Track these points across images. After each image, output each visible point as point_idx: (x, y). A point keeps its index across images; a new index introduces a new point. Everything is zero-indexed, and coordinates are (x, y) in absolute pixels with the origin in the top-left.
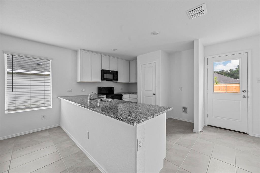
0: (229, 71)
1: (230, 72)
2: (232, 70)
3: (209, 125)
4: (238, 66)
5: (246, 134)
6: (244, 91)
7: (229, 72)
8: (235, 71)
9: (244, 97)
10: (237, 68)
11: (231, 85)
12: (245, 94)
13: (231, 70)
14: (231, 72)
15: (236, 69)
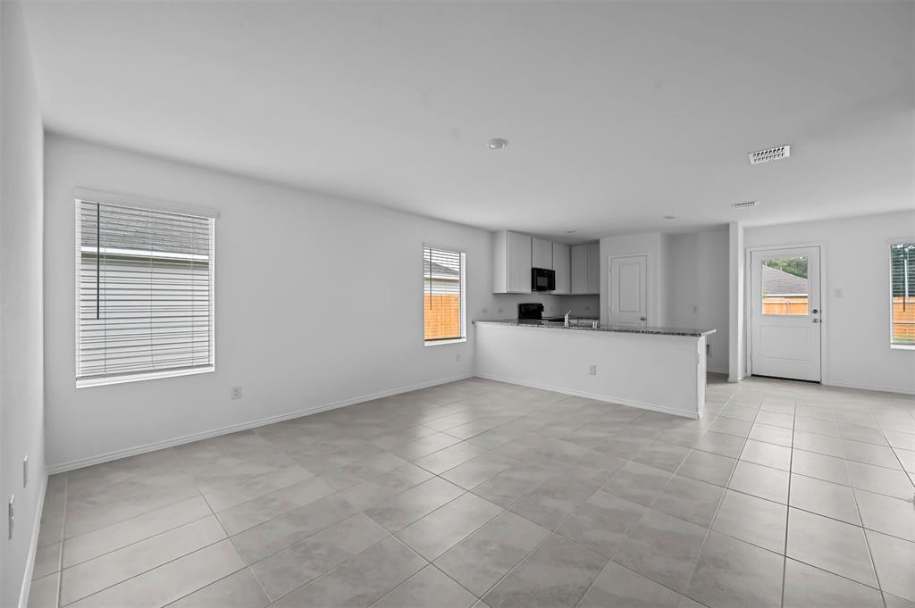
3: (753, 375)
5: (818, 383)
6: (815, 311)
9: (815, 321)
12: (817, 316)
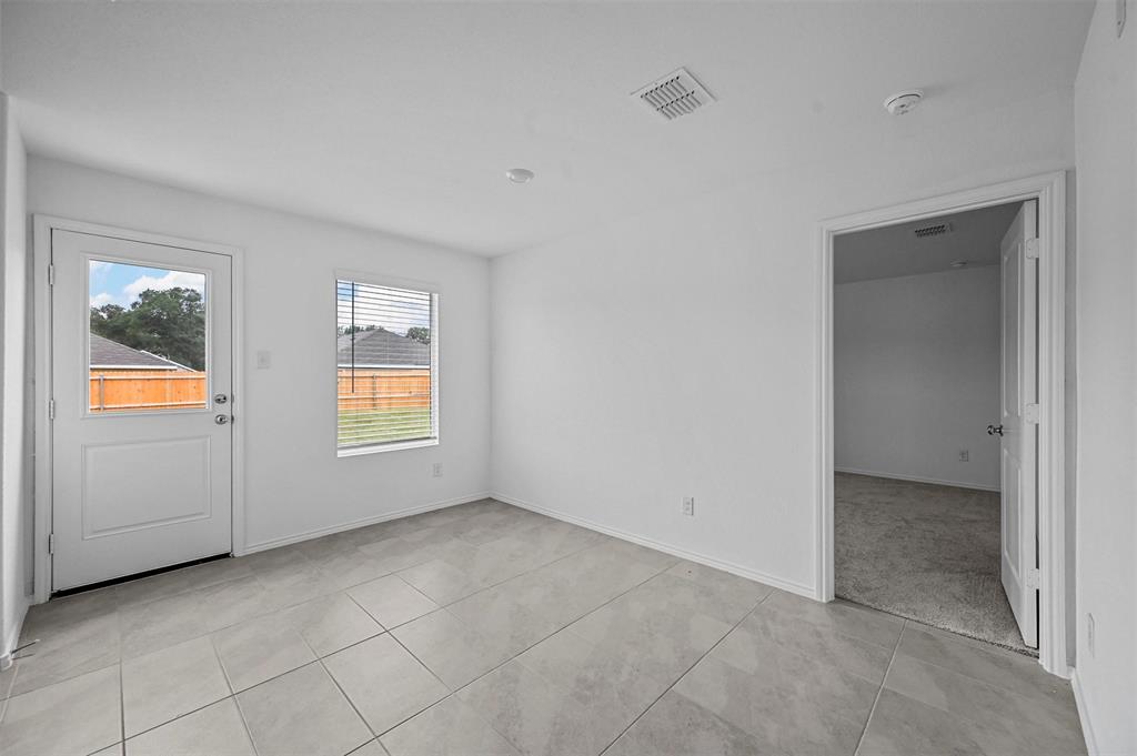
0: (103, 310)
1: (105, 316)
2: (117, 308)
3: (57, 594)
4: (140, 295)
5: (226, 556)
6: (220, 400)
7: (102, 314)
8: (129, 313)
9: (221, 421)
10: (136, 303)
11: (123, 375)
12: (224, 409)
13: (112, 307)
14: (110, 317)
15: (134, 305)
